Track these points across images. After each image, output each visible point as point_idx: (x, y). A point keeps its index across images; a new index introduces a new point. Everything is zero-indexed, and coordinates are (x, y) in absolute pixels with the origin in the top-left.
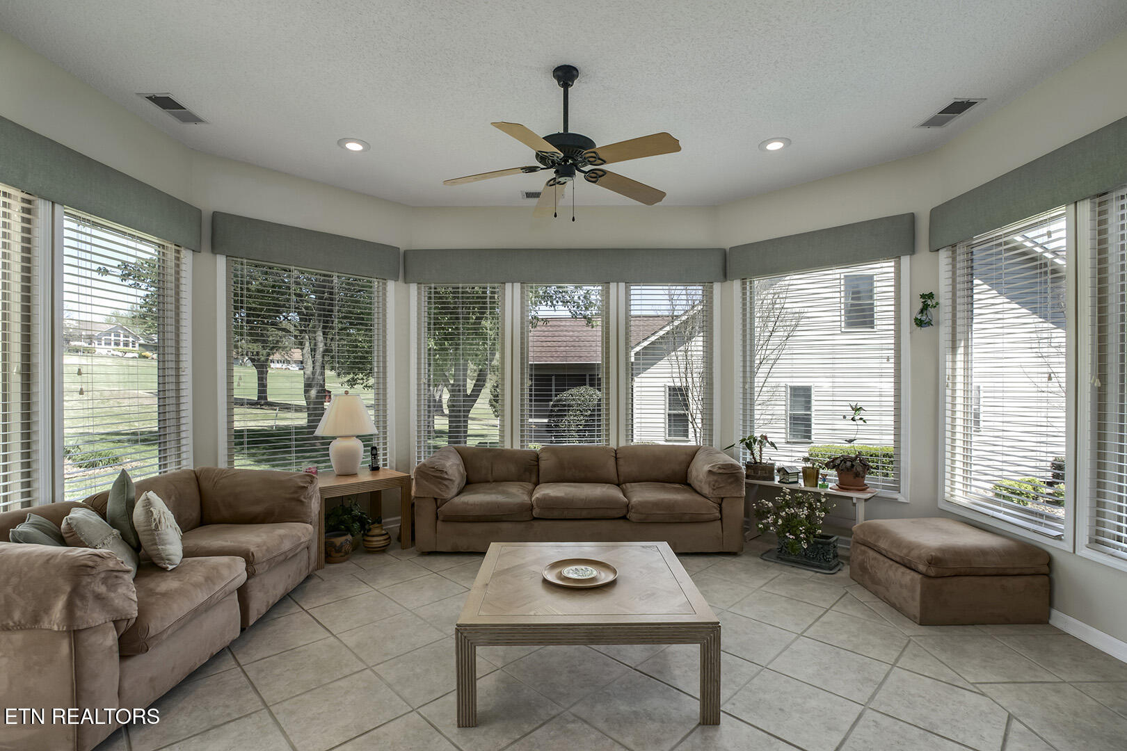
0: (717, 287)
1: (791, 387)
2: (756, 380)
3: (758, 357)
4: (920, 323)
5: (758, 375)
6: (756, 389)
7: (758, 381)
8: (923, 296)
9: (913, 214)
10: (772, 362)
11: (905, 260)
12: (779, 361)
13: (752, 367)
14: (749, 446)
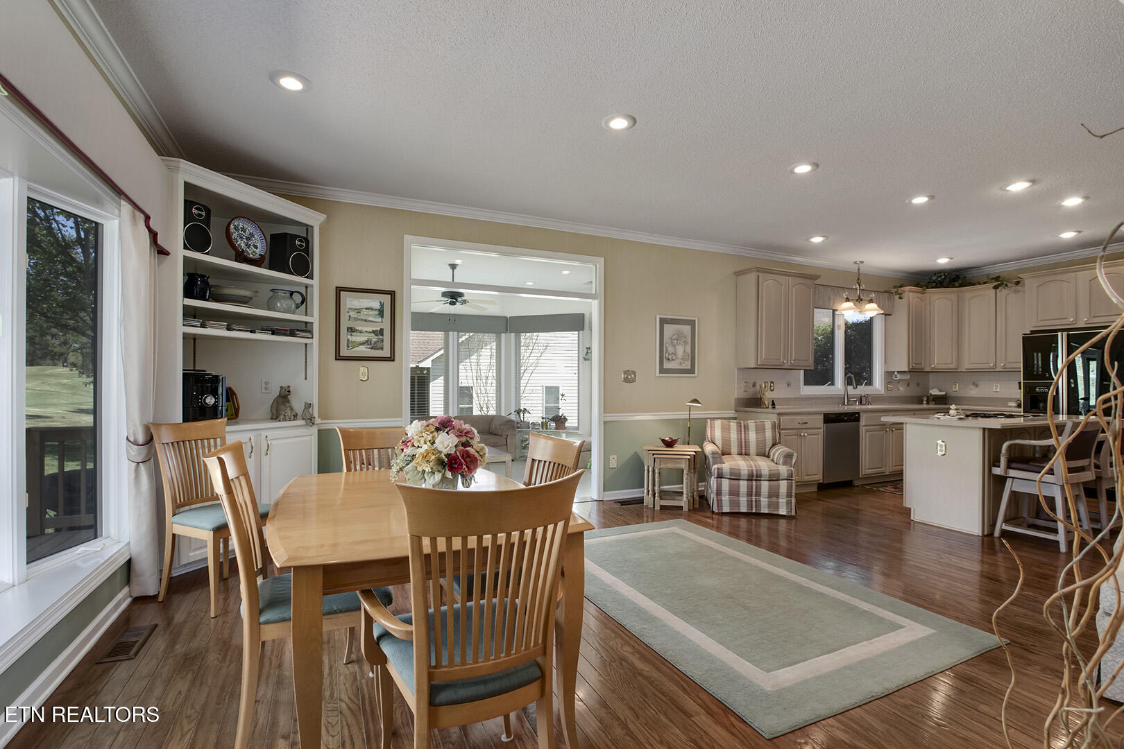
0: (503, 335)
1: (546, 387)
2: (522, 381)
3: (522, 368)
4: (585, 359)
5: (523, 378)
6: (521, 388)
7: (523, 382)
8: (587, 348)
9: (583, 314)
10: (531, 371)
11: (581, 332)
12: (535, 371)
13: (519, 376)
14: (518, 413)
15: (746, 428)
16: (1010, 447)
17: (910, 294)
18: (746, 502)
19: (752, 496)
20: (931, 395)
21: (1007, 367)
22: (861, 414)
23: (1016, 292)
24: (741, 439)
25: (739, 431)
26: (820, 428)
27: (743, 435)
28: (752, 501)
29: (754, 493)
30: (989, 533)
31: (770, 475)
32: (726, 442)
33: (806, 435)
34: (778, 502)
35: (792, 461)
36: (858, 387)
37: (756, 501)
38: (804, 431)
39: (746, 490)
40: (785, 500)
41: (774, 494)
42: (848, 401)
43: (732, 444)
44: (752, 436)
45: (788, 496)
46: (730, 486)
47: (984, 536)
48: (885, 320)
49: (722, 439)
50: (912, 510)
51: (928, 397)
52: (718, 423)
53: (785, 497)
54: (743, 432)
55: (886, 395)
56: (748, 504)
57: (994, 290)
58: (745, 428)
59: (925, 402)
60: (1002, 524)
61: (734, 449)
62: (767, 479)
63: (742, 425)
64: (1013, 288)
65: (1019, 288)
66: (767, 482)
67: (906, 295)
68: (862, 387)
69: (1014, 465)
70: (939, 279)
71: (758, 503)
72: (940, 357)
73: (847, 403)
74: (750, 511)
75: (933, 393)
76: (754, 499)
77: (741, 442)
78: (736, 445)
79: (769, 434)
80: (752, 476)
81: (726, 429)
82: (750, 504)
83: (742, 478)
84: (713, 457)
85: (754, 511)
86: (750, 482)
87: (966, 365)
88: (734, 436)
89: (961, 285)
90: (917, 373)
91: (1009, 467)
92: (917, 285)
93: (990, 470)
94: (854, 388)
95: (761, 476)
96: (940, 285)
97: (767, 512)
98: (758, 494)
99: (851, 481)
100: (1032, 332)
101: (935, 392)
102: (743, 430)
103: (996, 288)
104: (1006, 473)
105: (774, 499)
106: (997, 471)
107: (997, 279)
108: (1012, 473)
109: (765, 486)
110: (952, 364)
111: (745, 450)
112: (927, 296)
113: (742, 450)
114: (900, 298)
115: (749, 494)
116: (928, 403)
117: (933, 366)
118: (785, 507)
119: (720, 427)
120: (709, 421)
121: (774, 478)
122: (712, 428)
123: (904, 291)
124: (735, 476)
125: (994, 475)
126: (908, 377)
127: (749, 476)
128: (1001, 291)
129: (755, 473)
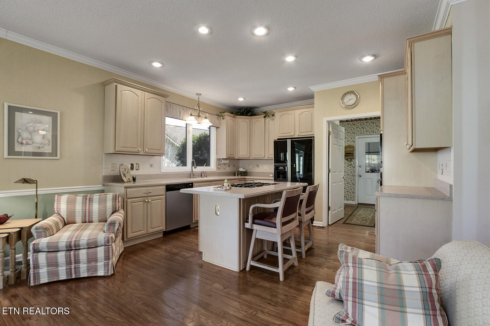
15: (91, 200)
16: (254, 208)
17: (228, 118)
18: (65, 271)
19: (71, 264)
20: (240, 171)
21: (269, 157)
22: (194, 184)
23: (273, 120)
24: (86, 210)
25: (84, 203)
26: (163, 195)
27: (87, 206)
28: (71, 269)
29: (73, 261)
30: (244, 268)
31: (88, 244)
32: (71, 212)
33: (150, 200)
34: (97, 266)
35: (114, 227)
36: (197, 167)
37: (75, 268)
38: (149, 198)
39: (64, 260)
40: (102, 263)
41: (92, 259)
42: (193, 175)
43: (77, 214)
44: (96, 207)
45: (105, 259)
46: (47, 259)
47: (241, 271)
48: (217, 131)
49: (67, 211)
50: (203, 253)
51: (238, 172)
52: (64, 198)
53: (103, 260)
54: (87, 204)
55: (216, 172)
56: (67, 272)
57: (264, 118)
58: (89, 200)
59: (236, 175)
60: (250, 262)
61: (79, 219)
62: (86, 247)
63: (88, 198)
64: (272, 118)
65: (273, 118)
66: (86, 250)
67: (226, 117)
68: (203, 167)
69: (256, 221)
70: (242, 111)
71: (77, 269)
72: (242, 152)
73: (193, 177)
74: (70, 278)
75: (240, 170)
76: (73, 266)
77: (86, 212)
78: (81, 215)
79: (109, 204)
80: (70, 246)
81: (71, 202)
82: (69, 271)
83: (60, 249)
84: (36, 232)
85: (74, 277)
86: (68, 253)
87: (253, 156)
88: (79, 207)
89: (251, 115)
90: (232, 160)
91: (253, 223)
92: (232, 113)
93: (244, 225)
94: (195, 168)
95: (79, 246)
96: (242, 114)
97: (86, 276)
98: (77, 261)
99: (189, 225)
100: (278, 139)
101: (241, 170)
102: (88, 201)
103: (265, 117)
104: (252, 226)
105: (93, 264)
106: (248, 225)
107: (265, 113)
108: (255, 227)
109: (83, 254)
110: (247, 155)
111: (89, 218)
112: (237, 119)
113: (85, 218)
114: (223, 119)
115: (69, 263)
116: (238, 175)
117: (239, 156)
118: (103, 269)
119: (66, 201)
120: (56, 196)
121: (92, 245)
122: (59, 202)
123: (225, 115)
124: (53, 249)
125: (246, 228)
126: (227, 162)
127: (66, 246)
128: (267, 119)
129: (73, 244)
